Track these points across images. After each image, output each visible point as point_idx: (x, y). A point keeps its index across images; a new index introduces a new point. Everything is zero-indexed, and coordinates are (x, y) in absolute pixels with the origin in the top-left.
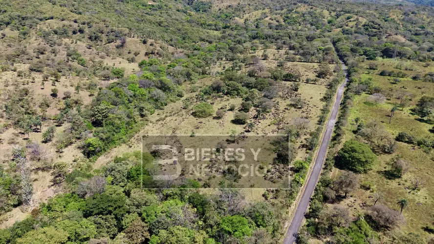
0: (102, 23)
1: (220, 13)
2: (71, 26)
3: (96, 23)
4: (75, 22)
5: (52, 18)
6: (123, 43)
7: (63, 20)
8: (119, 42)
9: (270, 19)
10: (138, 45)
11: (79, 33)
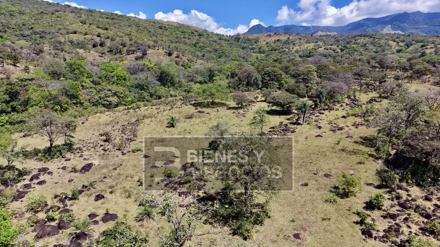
0: (127, 36)
1: (268, 46)
2: (92, 40)
3: (120, 37)
4: (99, 36)
5: (75, 33)
6: (145, 54)
7: (86, 35)
8: (139, 54)
9: (325, 49)
10: (161, 57)
11: (99, 47)
